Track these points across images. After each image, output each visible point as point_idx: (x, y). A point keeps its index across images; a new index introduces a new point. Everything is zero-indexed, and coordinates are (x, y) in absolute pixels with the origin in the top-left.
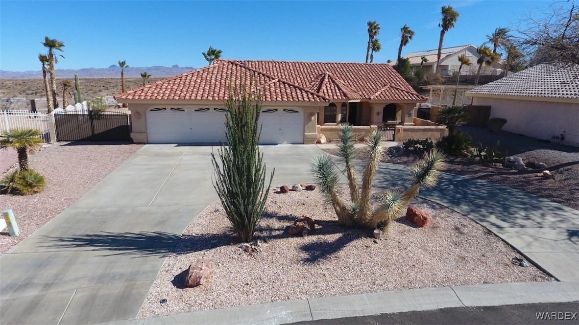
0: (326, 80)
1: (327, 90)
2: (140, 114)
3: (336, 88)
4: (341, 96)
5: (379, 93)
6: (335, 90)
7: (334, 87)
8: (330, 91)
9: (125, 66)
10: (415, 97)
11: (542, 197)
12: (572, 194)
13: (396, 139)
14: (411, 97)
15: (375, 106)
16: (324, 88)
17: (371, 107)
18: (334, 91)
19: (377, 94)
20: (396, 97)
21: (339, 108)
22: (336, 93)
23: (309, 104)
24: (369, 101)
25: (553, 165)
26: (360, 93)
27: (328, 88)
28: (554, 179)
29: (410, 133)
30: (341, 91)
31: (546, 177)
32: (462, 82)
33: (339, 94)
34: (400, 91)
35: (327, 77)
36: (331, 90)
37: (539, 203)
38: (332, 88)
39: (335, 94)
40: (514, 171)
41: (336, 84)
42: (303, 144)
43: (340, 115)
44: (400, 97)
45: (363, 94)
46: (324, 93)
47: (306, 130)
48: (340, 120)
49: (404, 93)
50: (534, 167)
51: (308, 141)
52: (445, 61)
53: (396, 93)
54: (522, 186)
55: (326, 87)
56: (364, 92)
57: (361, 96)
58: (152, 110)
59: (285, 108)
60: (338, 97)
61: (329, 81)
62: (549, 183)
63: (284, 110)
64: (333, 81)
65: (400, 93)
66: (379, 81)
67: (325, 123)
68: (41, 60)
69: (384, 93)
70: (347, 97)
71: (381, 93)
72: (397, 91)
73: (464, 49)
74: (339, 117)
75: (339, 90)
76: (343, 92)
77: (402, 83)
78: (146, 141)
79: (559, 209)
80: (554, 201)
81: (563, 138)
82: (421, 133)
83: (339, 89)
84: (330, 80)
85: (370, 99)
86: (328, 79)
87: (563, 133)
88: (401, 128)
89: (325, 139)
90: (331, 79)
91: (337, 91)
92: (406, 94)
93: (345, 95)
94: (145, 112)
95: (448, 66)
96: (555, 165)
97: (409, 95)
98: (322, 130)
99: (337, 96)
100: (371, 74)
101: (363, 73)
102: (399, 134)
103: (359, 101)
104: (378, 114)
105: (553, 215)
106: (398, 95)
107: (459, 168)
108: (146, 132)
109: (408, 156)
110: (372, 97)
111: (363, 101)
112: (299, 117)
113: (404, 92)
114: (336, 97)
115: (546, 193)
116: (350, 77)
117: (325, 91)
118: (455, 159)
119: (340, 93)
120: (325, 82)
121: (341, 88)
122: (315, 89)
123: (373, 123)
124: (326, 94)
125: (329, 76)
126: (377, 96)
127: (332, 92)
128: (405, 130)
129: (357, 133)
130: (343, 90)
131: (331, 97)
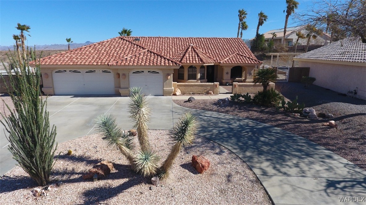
0: (190, 50)
1: (189, 57)
2: (48, 75)
3: (196, 55)
4: (198, 61)
5: (227, 58)
6: (195, 57)
7: (195, 55)
8: (191, 58)
9: (70, 42)
10: (253, 62)
11: (320, 144)
12: (346, 143)
13: (233, 92)
14: (251, 62)
15: (224, 68)
16: (187, 55)
18: (194, 58)
19: (225, 60)
20: (239, 61)
21: (198, 70)
22: (195, 59)
23: (165, 68)
24: (220, 64)
25: (339, 116)
26: (215, 59)
27: (190, 55)
28: (336, 128)
29: (243, 88)
30: (199, 57)
31: (331, 126)
32: (301, 50)
33: (197, 60)
34: (244, 57)
35: (190, 48)
36: (192, 57)
37: (315, 150)
38: (193, 55)
39: (194, 60)
40: (307, 120)
41: (196, 52)
42: (163, 96)
43: (199, 74)
44: (242, 61)
45: (217, 59)
46: (186, 59)
47: (165, 86)
48: (199, 77)
49: (246, 59)
50: (324, 117)
51: (167, 94)
52: (291, 36)
53: (241, 59)
54: (306, 135)
55: (189, 55)
57: (215, 61)
58: (56, 72)
59: (149, 70)
60: (196, 62)
61: (192, 51)
62: (331, 133)
63: (149, 72)
64: (195, 51)
65: (243, 58)
66: (231, 50)
67: (188, 80)
68: (14, 39)
69: (231, 59)
70: (203, 61)
71: (230, 58)
72: (241, 57)
73: (304, 27)
75: (198, 57)
76: (200, 58)
77: (247, 51)
78: (53, 94)
79: (330, 157)
80: (329, 149)
81: (356, 93)
82: (252, 87)
83: (198, 56)
84: (193, 50)
85: (220, 63)
86: (191, 49)
87: (356, 89)
88: (237, 84)
89: (180, 92)
90: (194, 49)
91: (196, 57)
92: (248, 59)
93: (201, 60)
94: (52, 73)
95: (293, 39)
96: (341, 116)
97: (250, 60)
98: (178, 85)
99: (195, 61)
100: (226, 45)
101: (221, 44)
102: (235, 89)
103: (213, 64)
104: (227, 73)
105: (322, 163)
107: (264, 116)
108: (53, 87)
109: (231, 107)
110: (222, 62)
111: (216, 64)
112: (160, 77)
113: (246, 58)
114: (194, 62)
115: (324, 141)
116: (210, 47)
117: (188, 57)
118: (265, 109)
119: (198, 59)
120: (188, 51)
121: (200, 55)
122: (181, 56)
123: (223, 80)
124: (188, 59)
125: (192, 47)
126: (225, 61)
127: (192, 59)
128: (239, 86)
129: (204, 88)
130: (200, 56)
131: (191, 62)
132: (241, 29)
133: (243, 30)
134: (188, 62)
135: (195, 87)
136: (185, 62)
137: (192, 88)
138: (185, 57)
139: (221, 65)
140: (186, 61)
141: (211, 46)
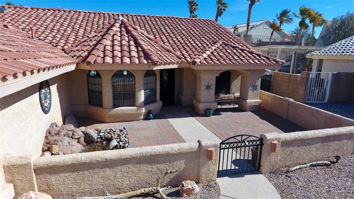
0: (116, 29)
1: (113, 46)
3: (132, 43)
4: (139, 58)
5: (208, 53)
6: (129, 46)
7: (129, 42)
8: (117, 48)
10: (264, 60)
14: (259, 61)
15: (202, 75)
16: (107, 42)
17: (195, 76)
18: (126, 48)
19: (205, 55)
20: (236, 60)
21: (139, 80)
22: (130, 52)
24: (193, 67)
26: (178, 53)
27: (116, 43)
29: (295, 149)
33: (134, 54)
35: (118, 25)
36: (121, 46)
38: (124, 43)
39: (127, 54)
41: (133, 36)
43: (143, 92)
44: (241, 60)
45: (183, 55)
46: (104, 51)
48: (143, 100)
49: (246, 54)
52: (251, 31)
53: (235, 54)
55: (113, 41)
56: (184, 52)
57: (180, 58)
61: (121, 32)
64: (128, 32)
67: (115, 106)
69: (215, 54)
70: (151, 59)
71: (212, 53)
72: (235, 51)
73: (263, 23)
74: (141, 96)
75: (137, 47)
76: (143, 51)
83: (137, 45)
84: (123, 29)
85: (194, 63)
86: (120, 27)
90: (126, 27)
91: (133, 48)
93: (147, 56)
95: (252, 35)
97: (254, 57)
99: (130, 57)
103: (175, 66)
104: (208, 87)
106: (238, 57)
110: (198, 61)
111: (182, 66)
113: (245, 52)
114: (127, 60)
117: (108, 48)
119: (138, 52)
120: (111, 33)
121: (142, 43)
122: (91, 44)
123: (200, 102)
124: (108, 53)
125: (123, 23)
126: (205, 59)
127: (122, 51)
129: (161, 166)
130: (143, 46)
131: (118, 60)
134: (109, 60)
136: (100, 60)
138: (100, 47)
139: (195, 68)
140: (104, 58)
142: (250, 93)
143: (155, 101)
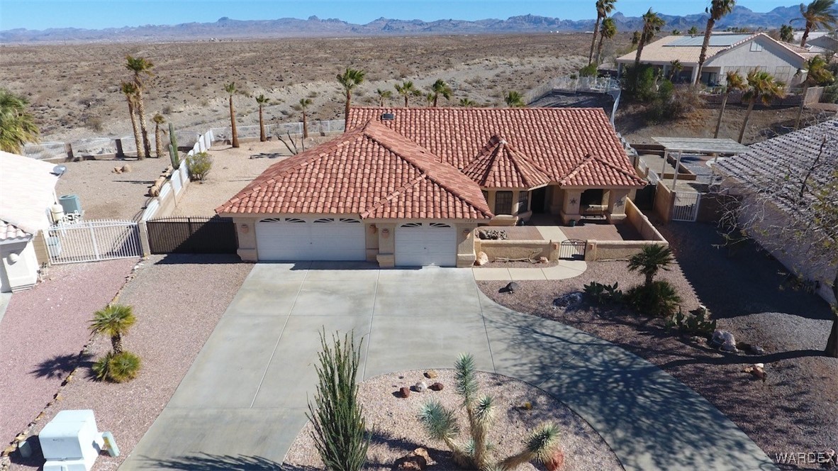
0: (500, 154)
1: (500, 172)
2: (247, 227)
3: (513, 168)
4: (518, 182)
5: (575, 172)
6: (511, 171)
7: (510, 167)
8: (503, 174)
10: (628, 180)
11: (731, 417)
12: (772, 417)
13: (586, 258)
14: (622, 181)
15: (568, 192)
16: (495, 168)
17: (563, 194)
18: (509, 174)
19: (571, 176)
20: (599, 180)
21: (516, 197)
22: (512, 177)
23: (463, 221)
24: (560, 186)
25: (775, 352)
26: (550, 172)
27: (502, 169)
28: (764, 381)
29: (607, 250)
30: (519, 174)
31: (755, 375)
32: (735, 104)
33: (515, 179)
34: (608, 169)
35: (501, 150)
36: (505, 171)
37: (721, 430)
38: (508, 168)
39: (510, 179)
40: (719, 356)
41: (513, 161)
42: (456, 267)
43: (518, 204)
44: (605, 180)
45: (553, 173)
46: (494, 177)
47: (460, 251)
48: (517, 210)
49: (613, 172)
50: (749, 353)
51: (462, 264)
53: (602, 172)
54: (710, 393)
55: (499, 166)
56: (555, 170)
57: (549, 177)
58: (262, 221)
60: (514, 184)
61: (504, 156)
62: (754, 391)
63: (431, 224)
64: (510, 157)
65: (607, 172)
66: (583, 146)
67: (496, 214)
69: (583, 173)
70: (527, 182)
71: (580, 172)
72: (603, 169)
73: (751, 39)
74: (516, 207)
75: (516, 172)
76: (522, 176)
77: (615, 149)
78: (256, 259)
79: (740, 446)
80: (741, 429)
83: (517, 170)
84: (506, 154)
85: (560, 183)
86: (503, 152)
87: (819, 280)
88: (595, 243)
89: (487, 258)
90: (508, 152)
91: (514, 173)
92: (617, 174)
93: (524, 181)
94: (254, 224)
96: (777, 352)
97: (620, 176)
98: (483, 245)
99: (512, 182)
100: (572, 132)
101: (561, 129)
102: (591, 252)
103: (546, 185)
104: (573, 202)
105: (728, 458)
106: (604, 176)
108: (255, 248)
110: (563, 182)
111: (551, 184)
112: (451, 234)
113: (614, 170)
114: (510, 185)
115: (739, 410)
117: (497, 174)
118: (646, 322)
119: (518, 177)
120: (497, 159)
121: (521, 168)
122: (484, 167)
123: (565, 214)
124: (497, 178)
125: (505, 147)
126: (571, 180)
127: (506, 176)
128: (599, 246)
129: (531, 250)
130: (522, 172)
131: (504, 185)
132: (599, 36)
133: (604, 38)
134: (498, 184)
135: (515, 248)
136: (493, 185)
137: (508, 249)
138: (491, 173)
139: (562, 187)
140: (495, 182)
141: (540, 134)
142: (615, 208)
143: (526, 211)
